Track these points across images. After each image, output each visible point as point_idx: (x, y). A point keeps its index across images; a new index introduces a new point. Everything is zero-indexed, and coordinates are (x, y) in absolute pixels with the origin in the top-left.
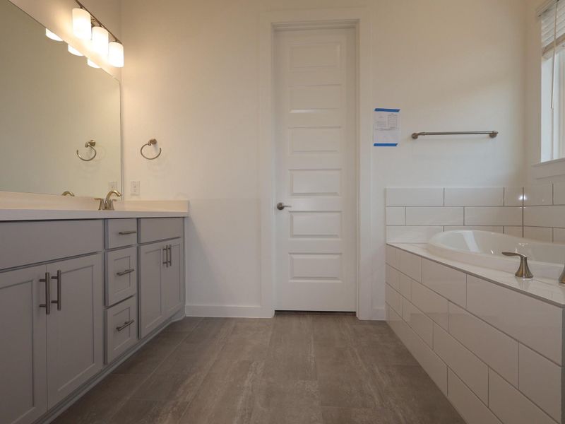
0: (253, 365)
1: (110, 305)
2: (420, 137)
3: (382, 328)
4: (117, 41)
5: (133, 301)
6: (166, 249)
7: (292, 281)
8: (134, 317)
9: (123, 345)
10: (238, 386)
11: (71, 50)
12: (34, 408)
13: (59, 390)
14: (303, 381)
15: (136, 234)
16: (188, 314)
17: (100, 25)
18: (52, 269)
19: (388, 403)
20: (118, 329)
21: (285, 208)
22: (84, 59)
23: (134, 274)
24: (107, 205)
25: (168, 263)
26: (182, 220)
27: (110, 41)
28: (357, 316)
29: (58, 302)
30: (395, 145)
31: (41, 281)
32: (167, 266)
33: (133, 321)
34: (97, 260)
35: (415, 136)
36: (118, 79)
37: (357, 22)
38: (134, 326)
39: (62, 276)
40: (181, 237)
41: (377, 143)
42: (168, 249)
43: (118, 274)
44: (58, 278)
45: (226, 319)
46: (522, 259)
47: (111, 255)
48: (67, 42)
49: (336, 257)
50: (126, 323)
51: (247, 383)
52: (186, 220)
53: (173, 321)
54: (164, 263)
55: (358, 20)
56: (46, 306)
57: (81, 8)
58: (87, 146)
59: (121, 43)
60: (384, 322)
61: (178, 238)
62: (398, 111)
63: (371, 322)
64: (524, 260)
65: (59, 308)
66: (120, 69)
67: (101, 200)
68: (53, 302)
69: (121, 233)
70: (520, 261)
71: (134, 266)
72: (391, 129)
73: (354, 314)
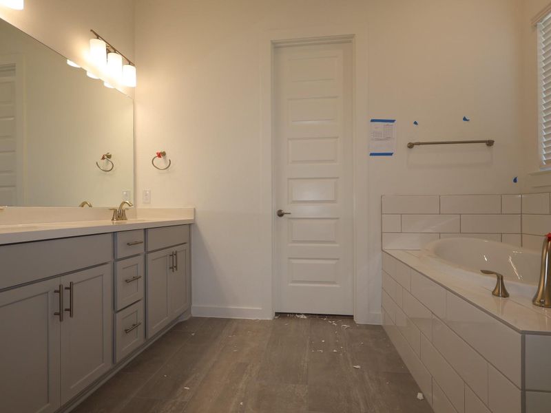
0: (249, 367)
1: (118, 310)
2: (415, 146)
3: (377, 332)
4: (130, 63)
5: (141, 305)
6: (172, 255)
7: (292, 285)
8: (141, 320)
9: (130, 345)
10: (233, 388)
11: (89, 74)
12: (48, 405)
13: (72, 387)
14: (294, 385)
15: (143, 244)
16: (194, 314)
17: (115, 51)
18: (65, 281)
19: (373, 410)
20: (126, 331)
21: (285, 215)
22: (100, 82)
23: (141, 281)
24: (119, 214)
25: (174, 267)
26: (189, 227)
27: (123, 64)
28: (355, 320)
29: (70, 310)
30: (391, 154)
31: (56, 292)
32: (173, 271)
33: (140, 324)
34: (107, 269)
35: (411, 146)
36: (132, 97)
37: (352, 36)
38: (141, 328)
39: (74, 286)
40: (187, 243)
41: (372, 152)
42: (174, 255)
43: (126, 281)
44: (70, 288)
45: (229, 320)
46: (498, 278)
47: (119, 264)
48: (85, 69)
49: (333, 262)
50: (134, 325)
51: (241, 385)
52: (192, 226)
53: (180, 321)
54: (170, 268)
55: (354, 35)
56: (60, 314)
57: (98, 38)
58: (103, 158)
59: (133, 65)
60: (380, 327)
61: (185, 243)
62: (393, 121)
63: (368, 327)
64: (500, 278)
65: (71, 315)
66: (133, 89)
67: (115, 211)
68: (66, 310)
69: (128, 244)
70: (496, 279)
71: (141, 273)
72: (388, 139)
73: (351, 317)
